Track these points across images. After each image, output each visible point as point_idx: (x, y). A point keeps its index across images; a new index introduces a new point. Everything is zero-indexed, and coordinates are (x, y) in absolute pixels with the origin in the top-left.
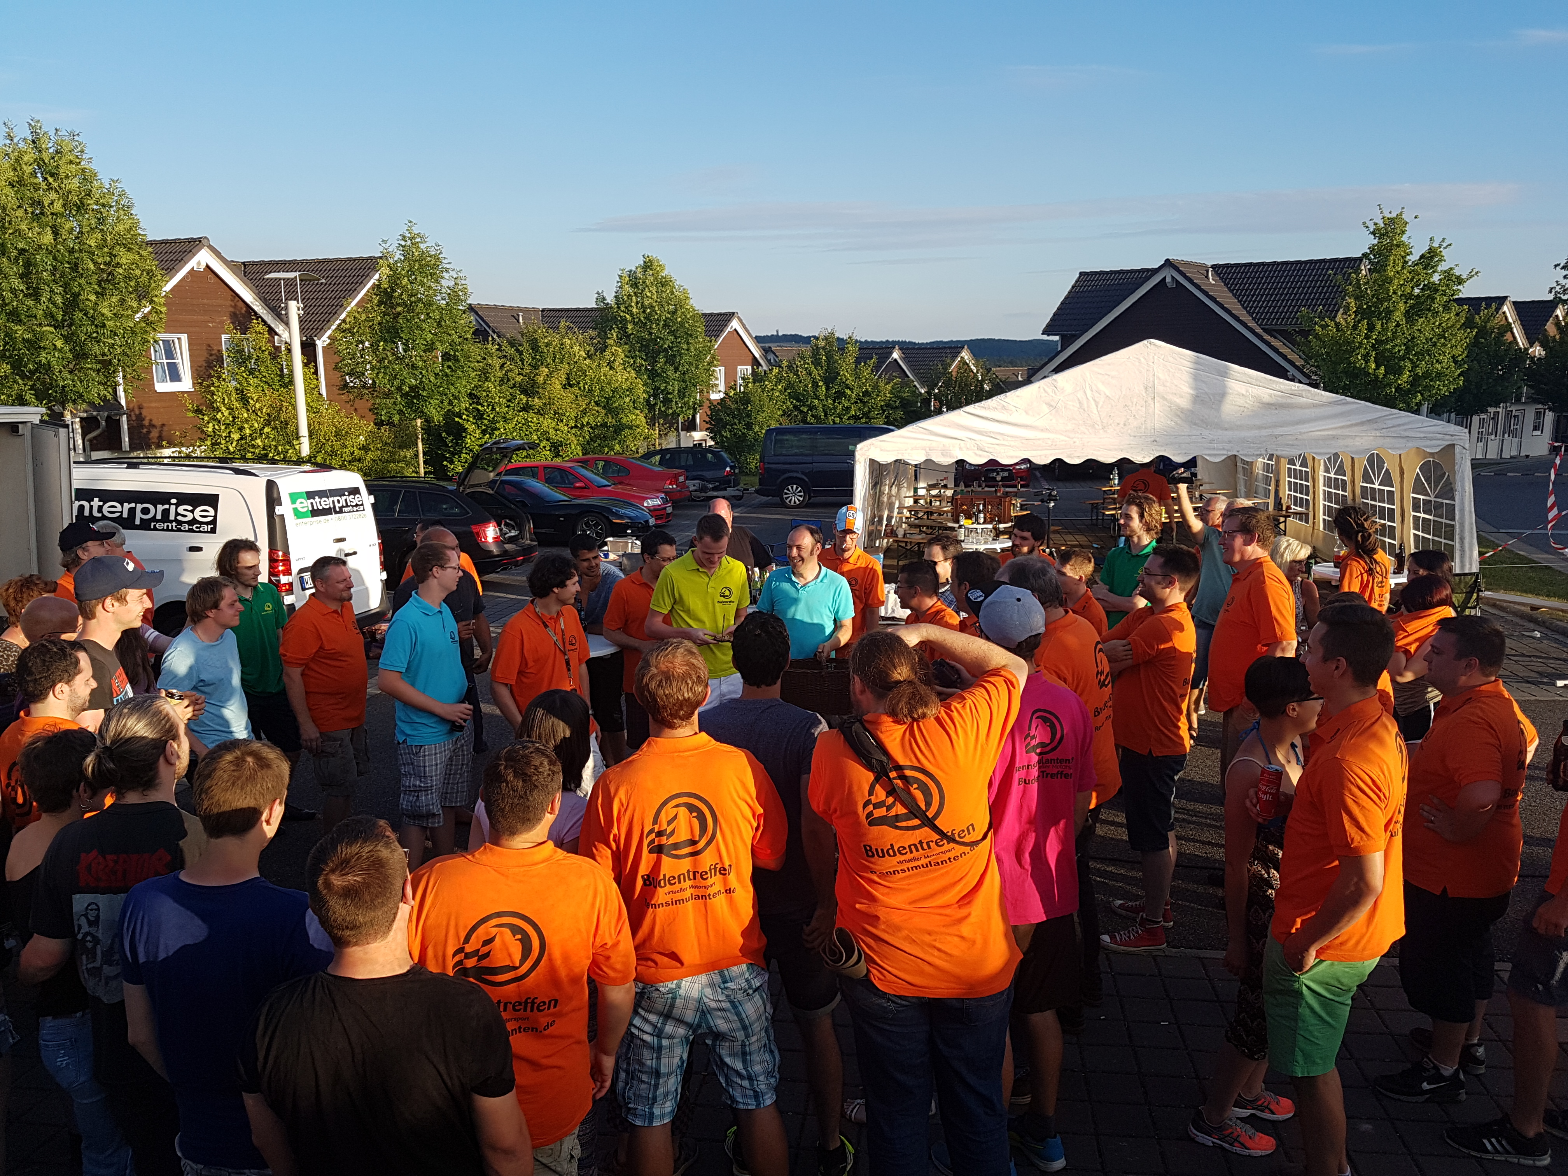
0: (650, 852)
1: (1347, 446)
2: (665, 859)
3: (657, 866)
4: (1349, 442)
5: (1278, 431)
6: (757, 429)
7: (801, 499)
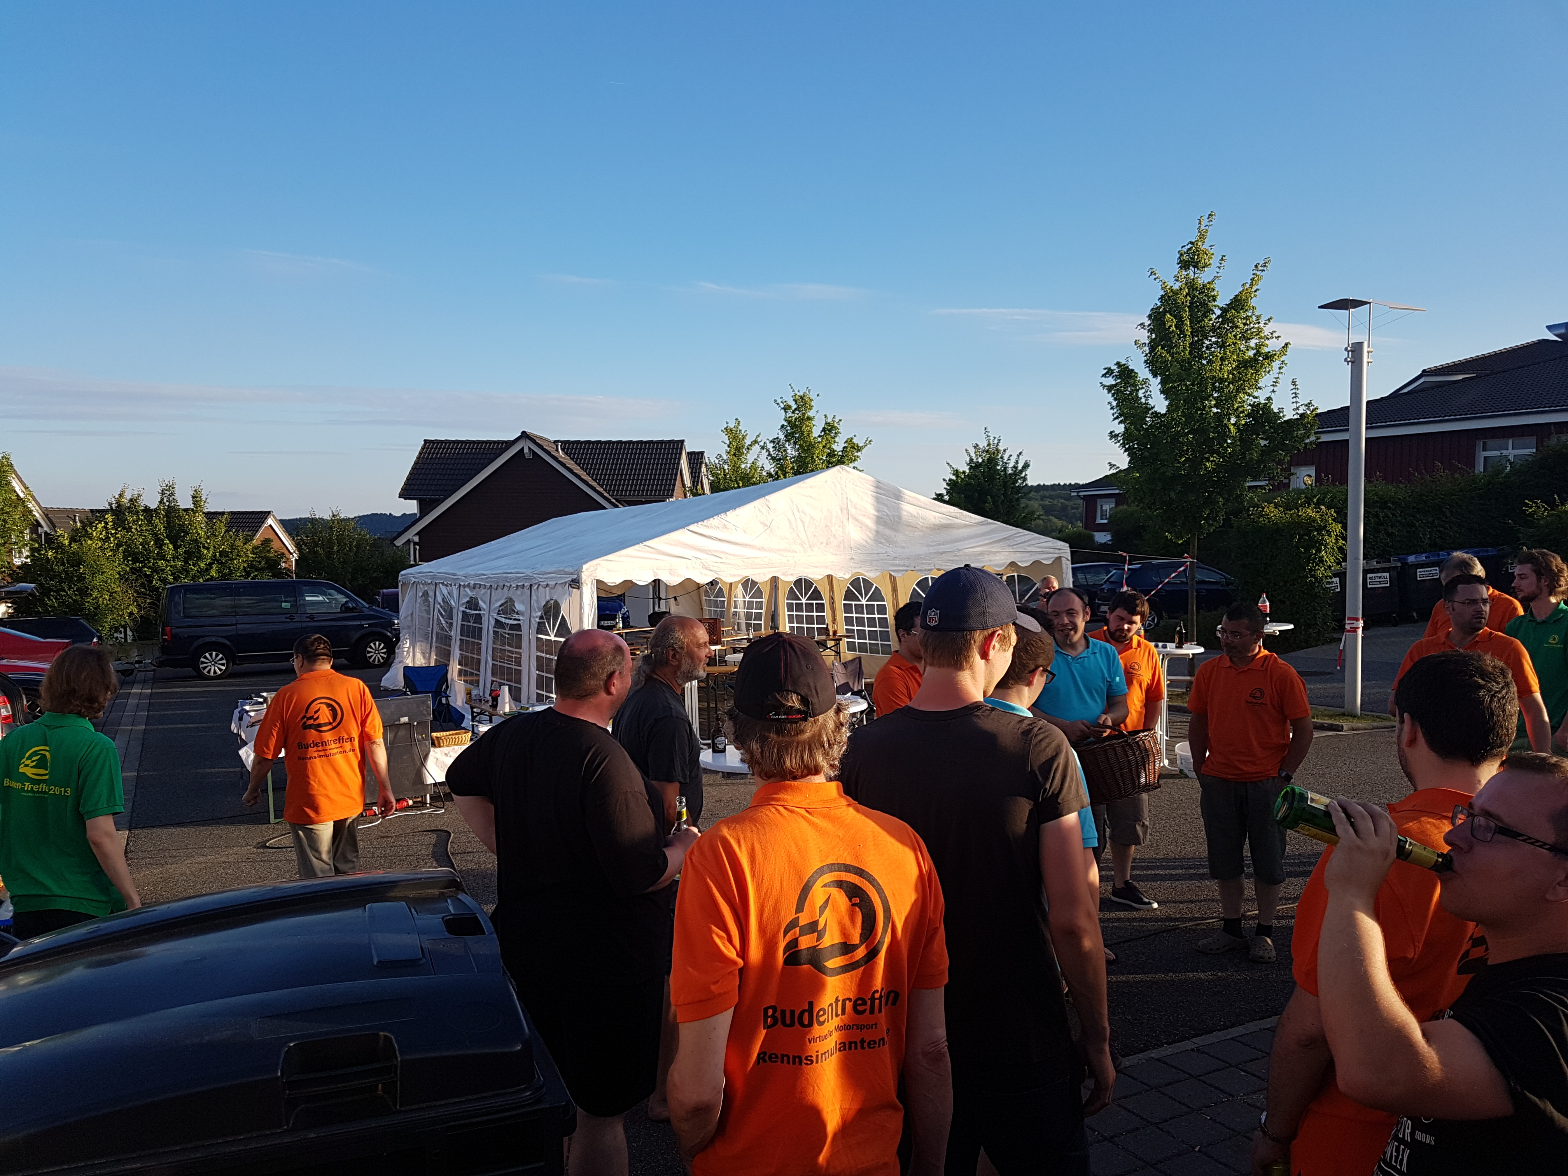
7: (224, 668)
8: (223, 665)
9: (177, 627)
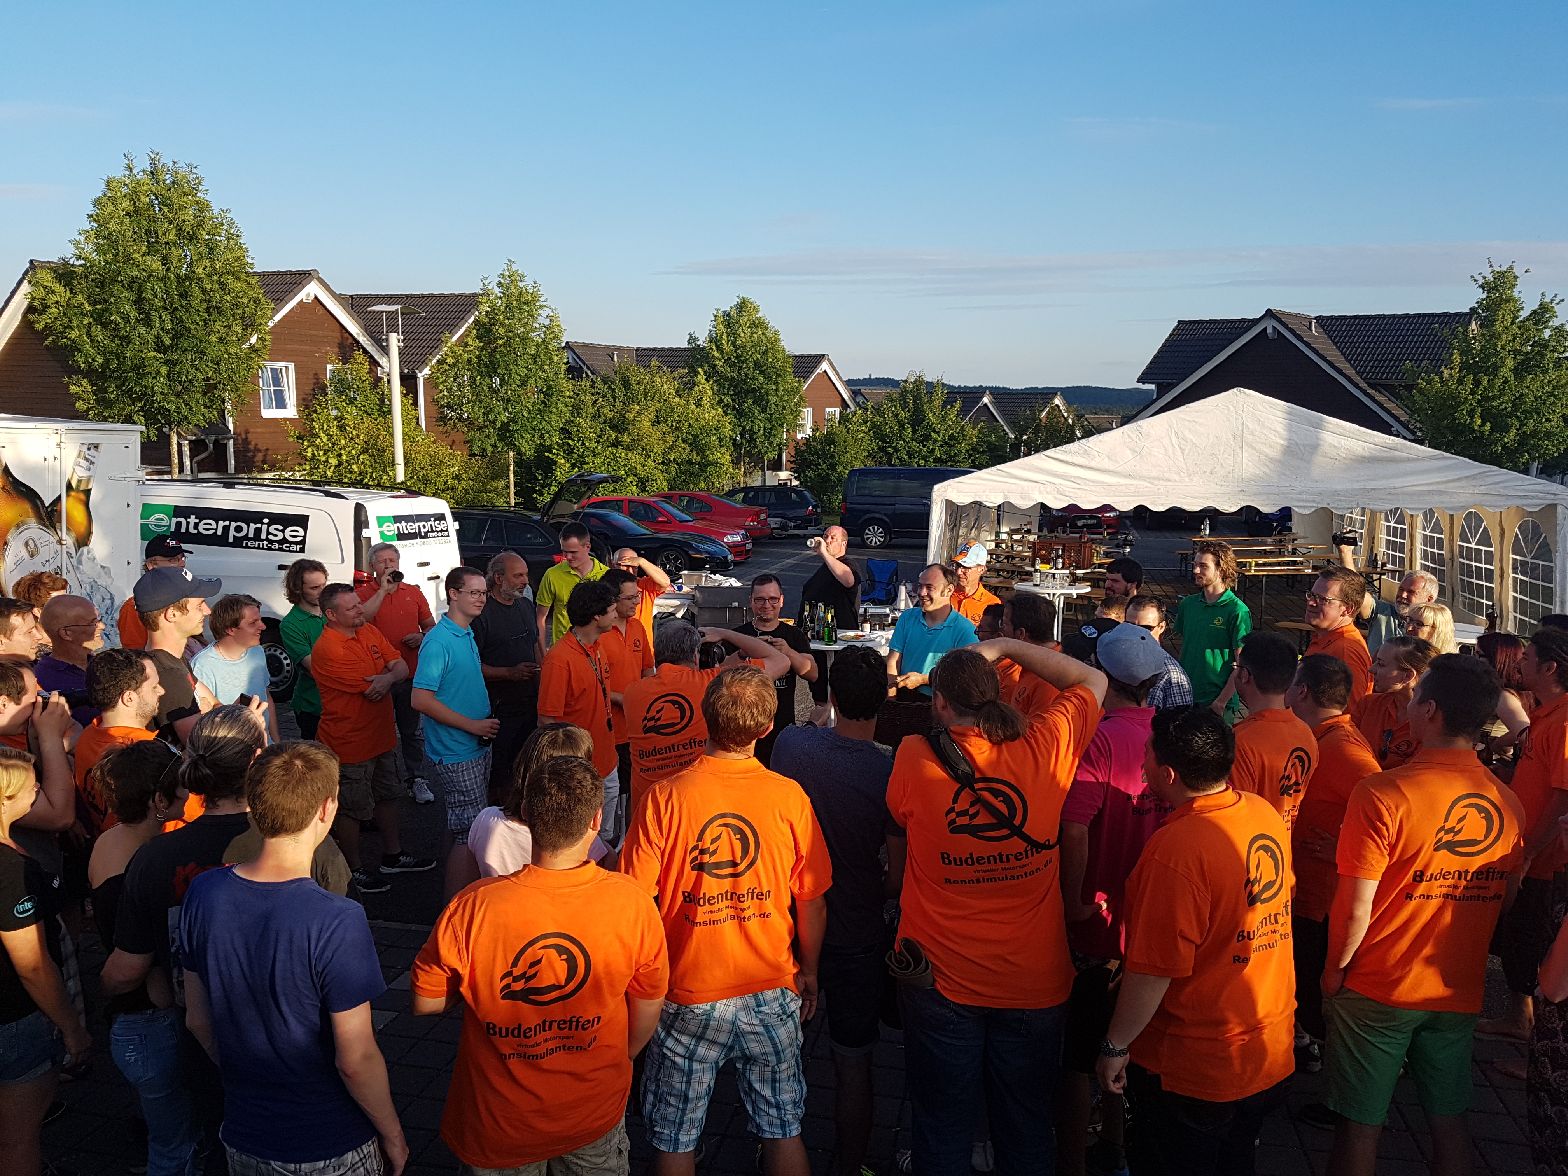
0: (692, 869)
1: (1443, 502)
2: (706, 877)
3: (698, 883)
4: (1446, 499)
5: (1371, 485)
6: (840, 469)
7: (882, 540)
8: (882, 537)
9: (851, 503)
